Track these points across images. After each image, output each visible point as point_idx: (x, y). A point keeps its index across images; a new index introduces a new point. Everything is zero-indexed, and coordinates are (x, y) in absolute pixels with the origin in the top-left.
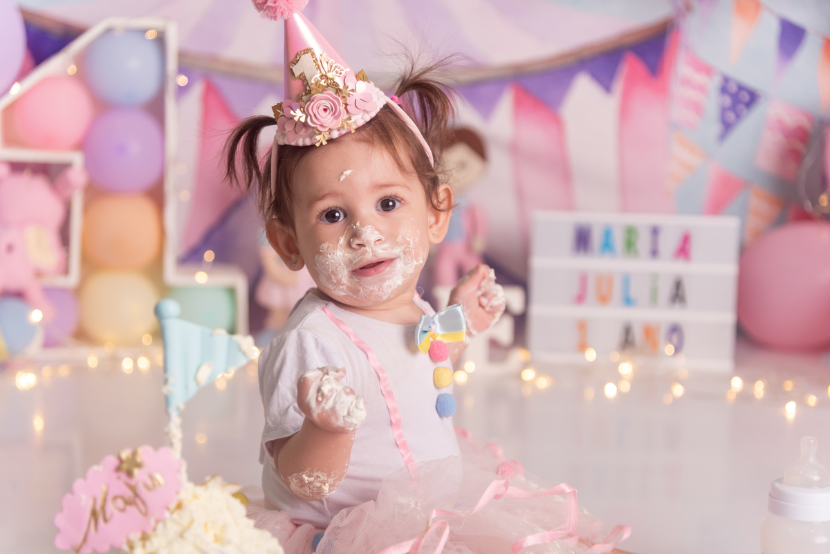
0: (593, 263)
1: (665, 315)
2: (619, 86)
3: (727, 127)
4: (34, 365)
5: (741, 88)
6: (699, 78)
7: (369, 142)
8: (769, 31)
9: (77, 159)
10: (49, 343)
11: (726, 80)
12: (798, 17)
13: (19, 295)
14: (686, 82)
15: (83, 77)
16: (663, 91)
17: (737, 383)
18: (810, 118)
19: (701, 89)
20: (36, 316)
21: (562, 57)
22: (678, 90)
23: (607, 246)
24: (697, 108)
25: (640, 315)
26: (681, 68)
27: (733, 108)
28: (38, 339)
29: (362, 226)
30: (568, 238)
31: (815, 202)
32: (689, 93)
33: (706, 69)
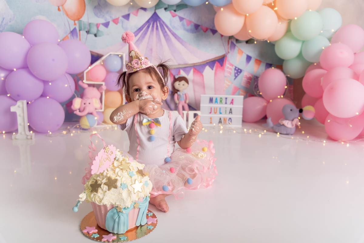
0: (213, 105)
1: (228, 116)
2: (214, 68)
3: (236, 77)
4: (96, 129)
5: (239, 69)
6: (231, 67)
7: (145, 72)
8: (244, 57)
9: (103, 83)
10: (98, 124)
11: (236, 67)
12: (250, 54)
13: (91, 114)
14: (228, 68)
15: (104, 65)
16: (223, 69)
17: (245, 130)
18: (252, 75)
19: (231, 69)
20: (96, 118)
21: (203, 62)
22: (226, 69)
23: (216, 102)
24: (230, 73)
25: (223, 116)
26: (227, 65)
27: (237, 73)
28: (96, 123)
29: (142, 91)
30: (208, 100)
31: (257, 93)
32: (228, 70)
33: (232, 65)
